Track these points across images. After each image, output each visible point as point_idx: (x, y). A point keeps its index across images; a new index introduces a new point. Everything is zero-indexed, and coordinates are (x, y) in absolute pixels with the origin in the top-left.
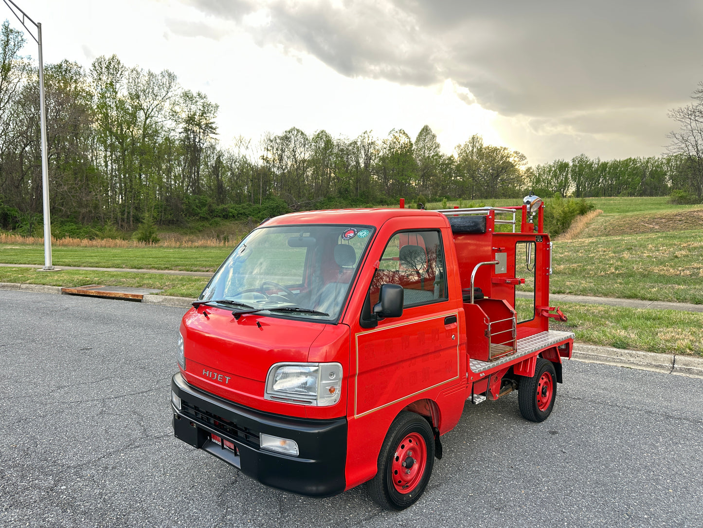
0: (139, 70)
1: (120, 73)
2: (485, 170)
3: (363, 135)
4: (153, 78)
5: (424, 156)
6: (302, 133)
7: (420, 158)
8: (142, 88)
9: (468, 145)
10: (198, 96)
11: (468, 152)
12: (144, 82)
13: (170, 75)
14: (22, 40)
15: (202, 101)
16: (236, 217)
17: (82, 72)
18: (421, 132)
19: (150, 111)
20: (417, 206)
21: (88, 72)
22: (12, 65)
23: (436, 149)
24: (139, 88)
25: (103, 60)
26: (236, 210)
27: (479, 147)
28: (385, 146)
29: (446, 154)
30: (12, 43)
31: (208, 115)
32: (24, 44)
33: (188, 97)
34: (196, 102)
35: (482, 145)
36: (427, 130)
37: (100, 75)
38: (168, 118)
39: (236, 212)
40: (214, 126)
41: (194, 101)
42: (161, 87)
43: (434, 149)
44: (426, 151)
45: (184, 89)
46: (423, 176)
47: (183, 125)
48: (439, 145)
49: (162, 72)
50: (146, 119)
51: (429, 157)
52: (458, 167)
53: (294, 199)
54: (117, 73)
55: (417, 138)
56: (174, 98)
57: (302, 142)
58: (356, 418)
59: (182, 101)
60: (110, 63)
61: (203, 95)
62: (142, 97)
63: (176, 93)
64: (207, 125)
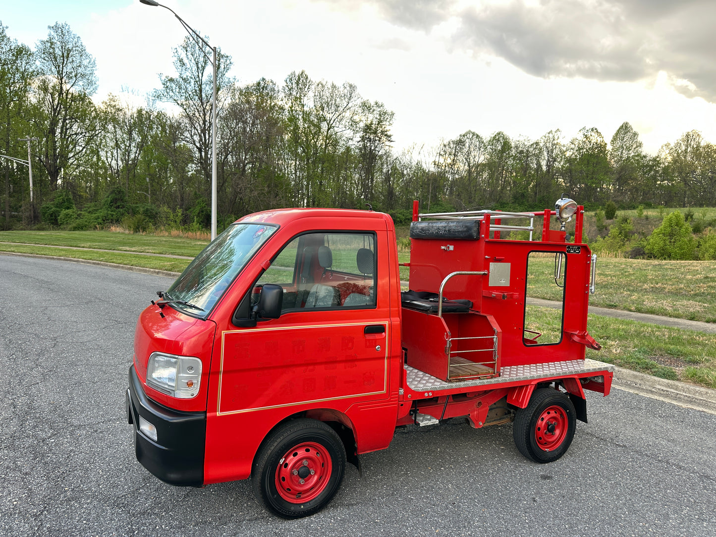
0: (324, 84)
1: (307, 87)
2: (703, 174)
3: (547, 135)
4: (336, 90)
5: (621, 157)
6: (478, 136)
7: (616, 159)
8: (326, 100)
9: (681, 144)
10: (375, 105)
11: (680, 151)
12: (328, 95)
13: (351, 86)
14: (230, 63)
15: (379, 109)
16: (403, 223)
17: (276, 89)
18: (618, 131)
19: (332, 122)
20: (605, 213)
21: (281, 88)
22: (222, 86)
23: (637, 149)
24: (324, 101)
25: (293, 76)
26: (403, 215)
27: (695, 146)
28: (573, 146)
29: (649, 154)
30: (222, 66)
31: (384, 123)
32: (232, 67)
33: (366, 106)
34: (374, 110)
35: (699, 143)
36: (626, 127)
37: (290, 90)
38: (348, 128)
39: (403, 217)
40: (389, 133)
41: (371, 110)
42: (343, 98)
43: (635, 148)
44: (624, 151)
45: (363, 98)
46: (618, 180)
47: (361, 134)
48: (640, 144)
49: (344, 84)
50: (329, 129)
51: (628, 157)
52: (666, 169)
53: (464, 205)
54: (305, 87)
55: (614, 136)
56: (354, 108)
57: (478, 145)
58: (218, 415)
59: (360, 111)
60: (299, 79)
61: (380, 104)
62: (326, 109)
63: (356, 103)
64: (382, 132)
